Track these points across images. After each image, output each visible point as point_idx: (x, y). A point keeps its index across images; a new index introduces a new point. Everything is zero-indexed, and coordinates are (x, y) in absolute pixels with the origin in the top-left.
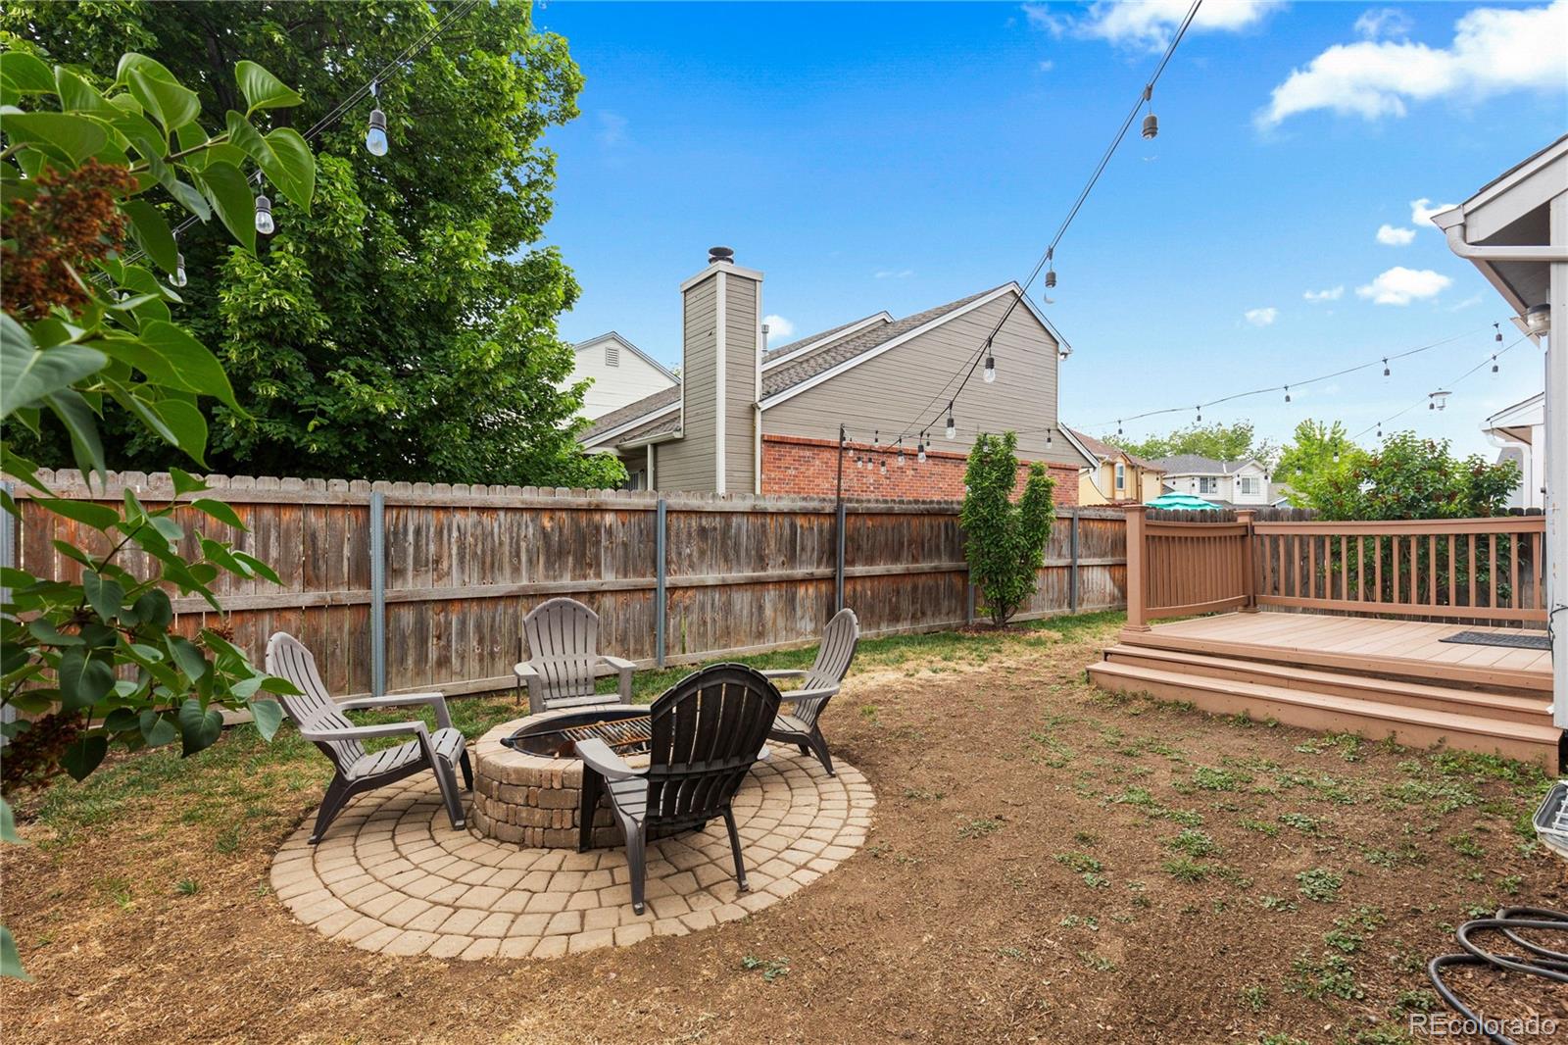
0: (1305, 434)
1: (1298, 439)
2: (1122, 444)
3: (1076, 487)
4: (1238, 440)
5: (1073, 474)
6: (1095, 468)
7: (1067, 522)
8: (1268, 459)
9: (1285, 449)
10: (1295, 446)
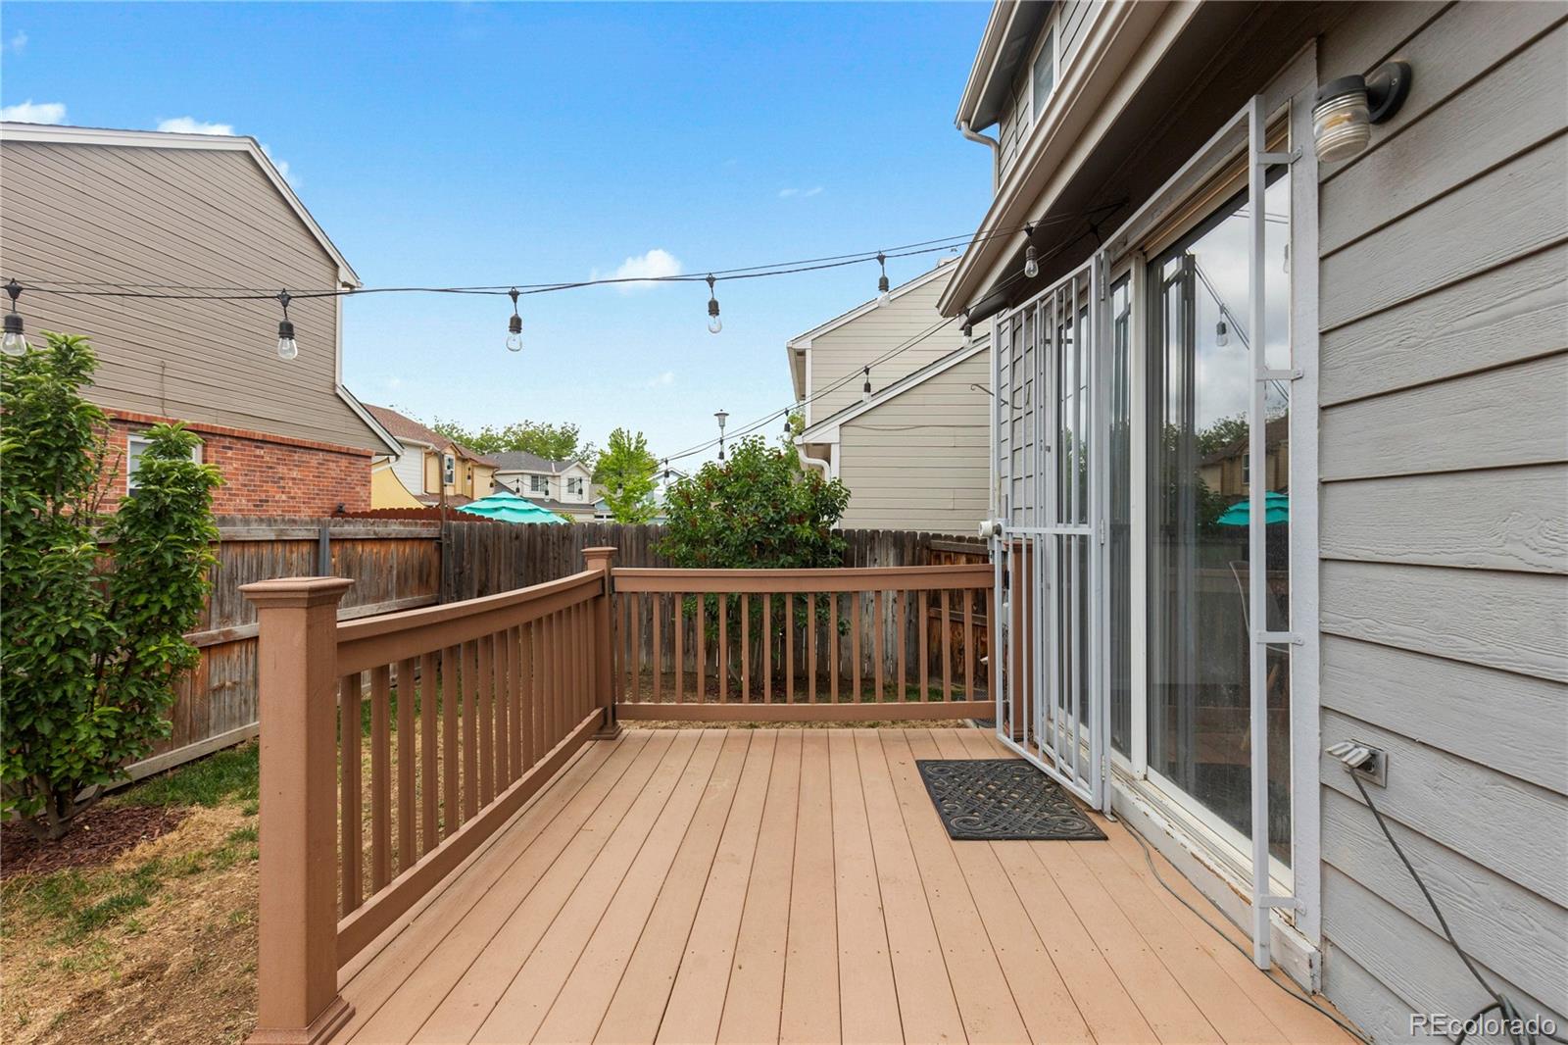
0: (617, 441)
1: (611, 446)
2: (456, 435)
3: (366, 481)
4: (566, 441)
5: (362, 463)
6: (397, 456)
7: (305, 549)
8: (588, 462)
9: (602, 453)
10: (608, 451)
